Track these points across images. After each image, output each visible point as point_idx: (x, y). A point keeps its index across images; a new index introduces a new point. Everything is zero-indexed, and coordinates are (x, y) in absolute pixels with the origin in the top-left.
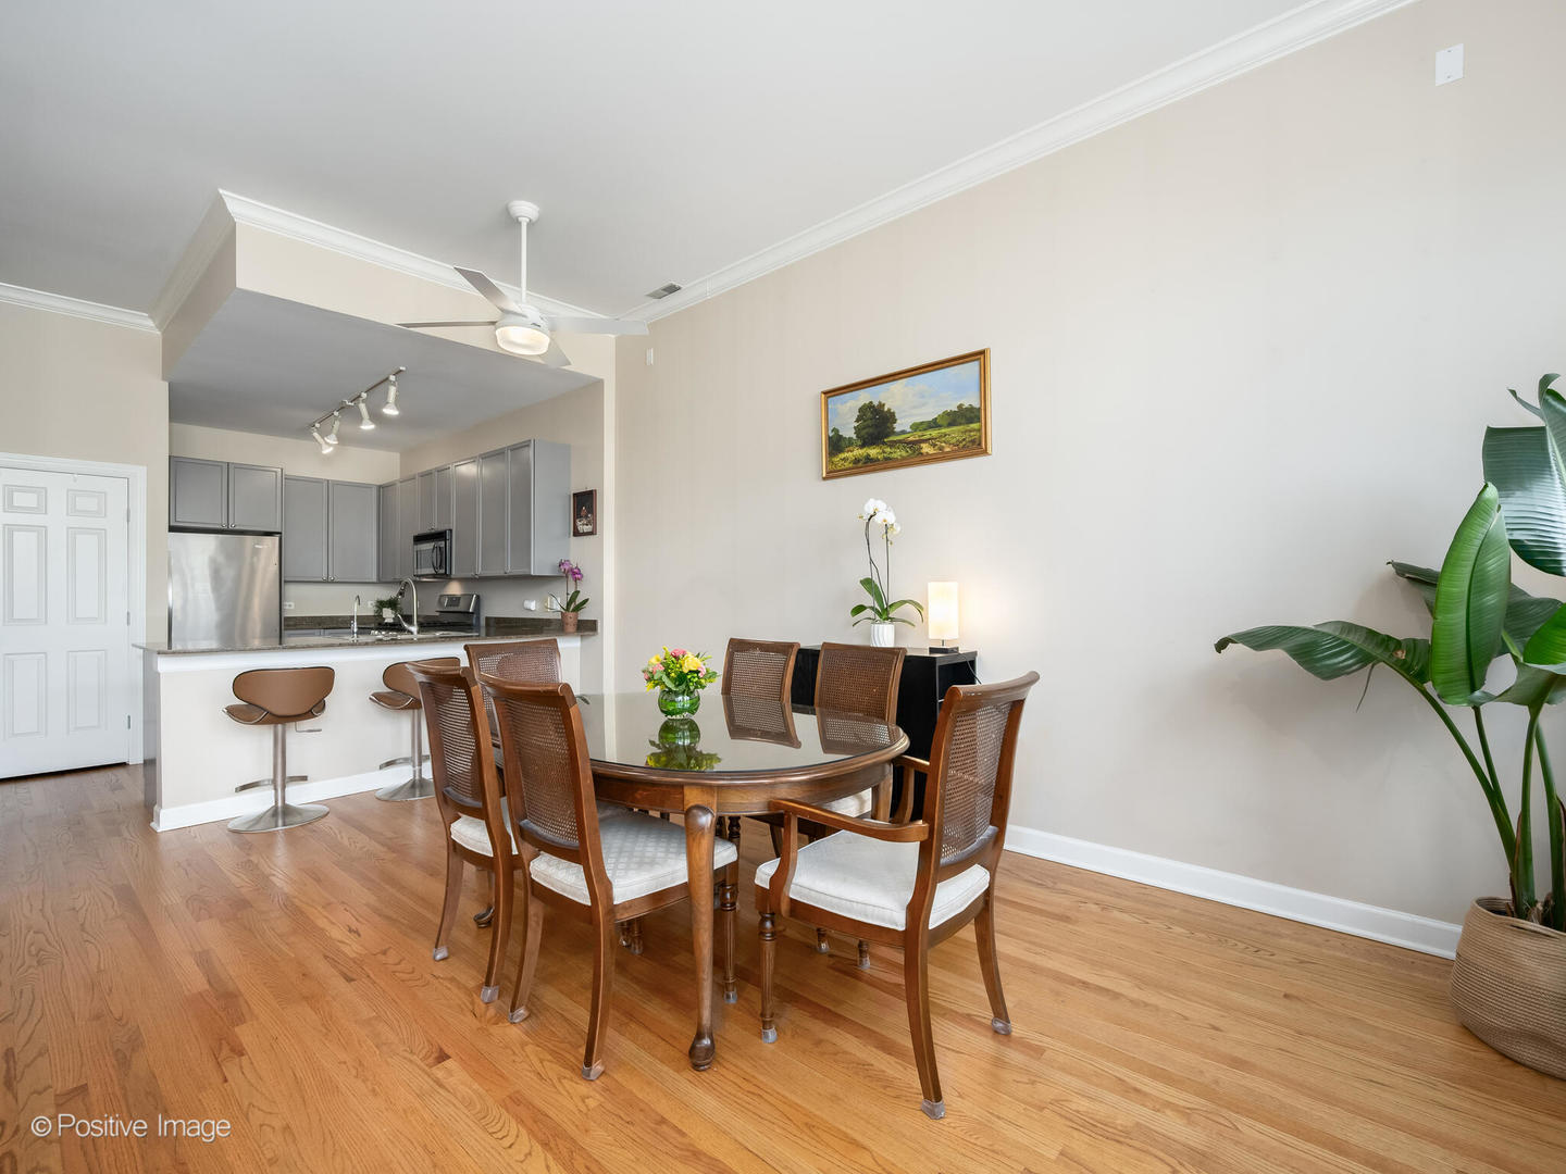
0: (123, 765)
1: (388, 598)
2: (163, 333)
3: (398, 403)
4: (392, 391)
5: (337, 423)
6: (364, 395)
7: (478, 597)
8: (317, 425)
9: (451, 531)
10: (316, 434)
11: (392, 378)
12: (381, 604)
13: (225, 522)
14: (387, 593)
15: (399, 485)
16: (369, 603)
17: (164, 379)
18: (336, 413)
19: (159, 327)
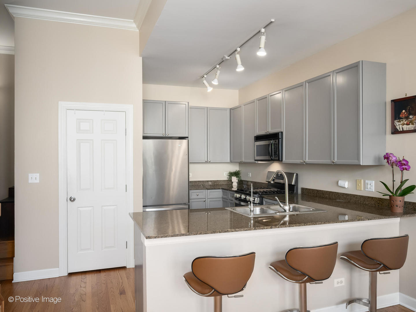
0: (124, 268)
1: (235, 171)
2: (139, 31)
3: (266, 47)
4: (263, 38)
5: (219, 72)
6: (239, 49)
7: (297, 175)
8: (205, 76)
9: (282, 133)
10: (205, 82)
11: (263, 30)
12: (231, 174)
13: (164, 132)
14: (235, 168)
15: (243, 107)
16: (225, 173)
17: (140, 56)
18: (218, 66)
19: (138, 27)
